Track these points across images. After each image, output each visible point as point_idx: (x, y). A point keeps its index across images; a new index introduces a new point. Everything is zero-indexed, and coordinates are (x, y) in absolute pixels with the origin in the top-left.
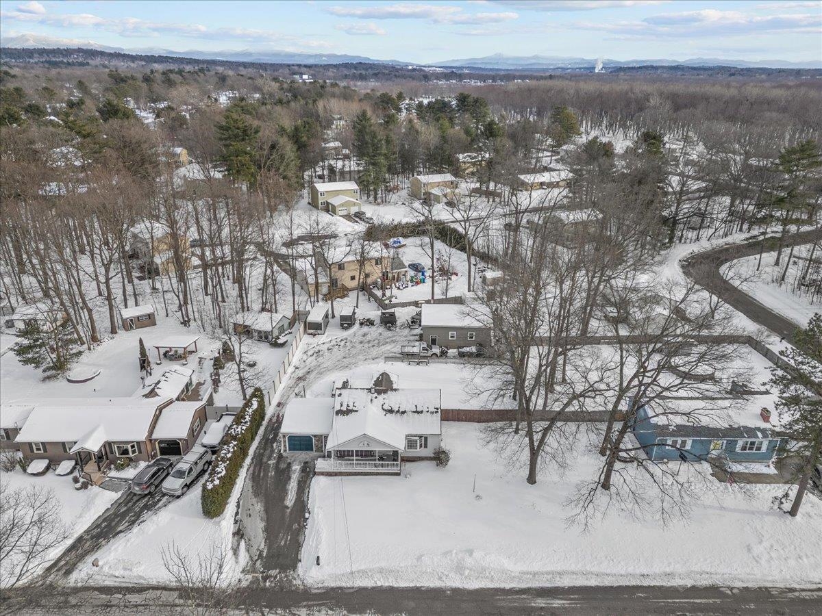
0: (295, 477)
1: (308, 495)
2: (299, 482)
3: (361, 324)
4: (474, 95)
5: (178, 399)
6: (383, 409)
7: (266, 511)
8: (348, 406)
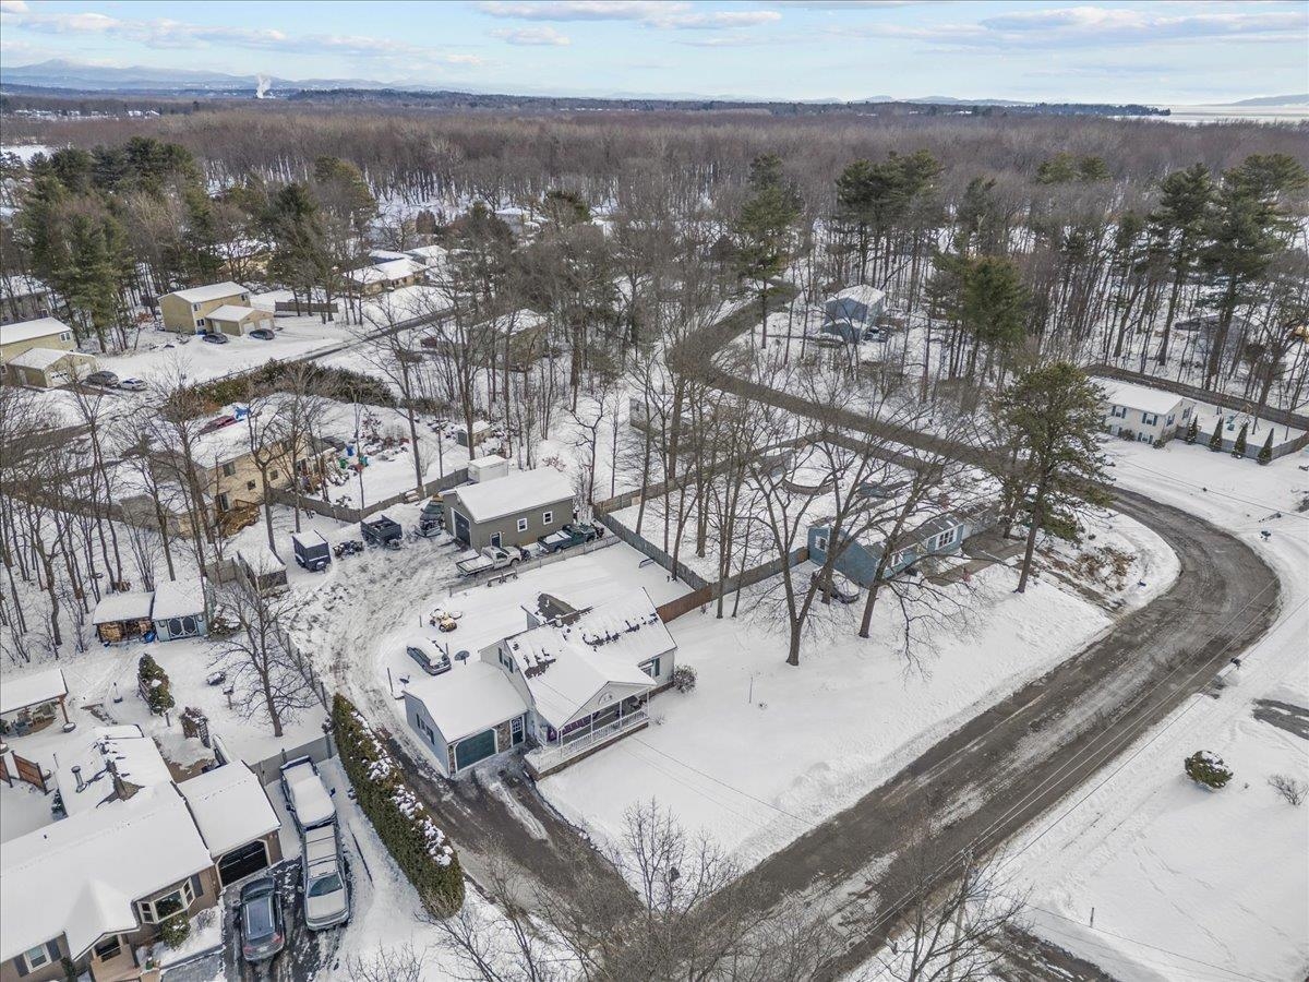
0: (508, 798)
1: (555, 811)
2: (523, 802)
3: (339, 554)
4: (160, 141)
6: (588, 643)
7: (519, 861)
8: (537, 658)
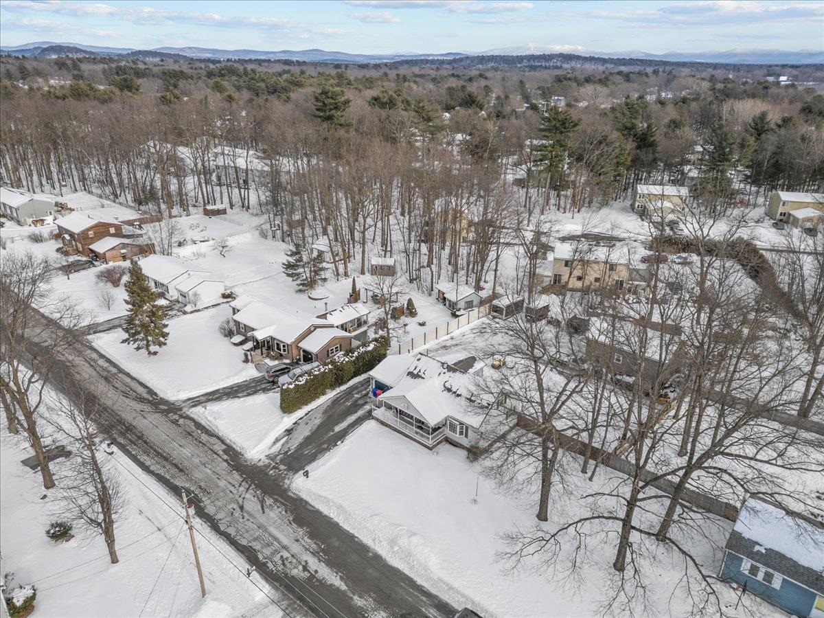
0: (360, 413)
1: (355, 430)
2: (357, 419)
3: (549, 322)
5: (337, 327)
6: (444, 386)
7: (319, 426)
8: (420, 371)
